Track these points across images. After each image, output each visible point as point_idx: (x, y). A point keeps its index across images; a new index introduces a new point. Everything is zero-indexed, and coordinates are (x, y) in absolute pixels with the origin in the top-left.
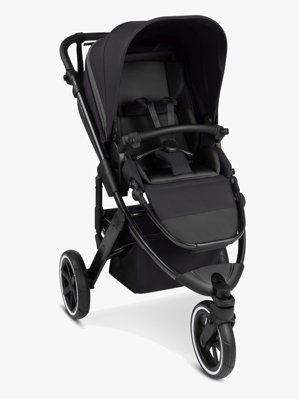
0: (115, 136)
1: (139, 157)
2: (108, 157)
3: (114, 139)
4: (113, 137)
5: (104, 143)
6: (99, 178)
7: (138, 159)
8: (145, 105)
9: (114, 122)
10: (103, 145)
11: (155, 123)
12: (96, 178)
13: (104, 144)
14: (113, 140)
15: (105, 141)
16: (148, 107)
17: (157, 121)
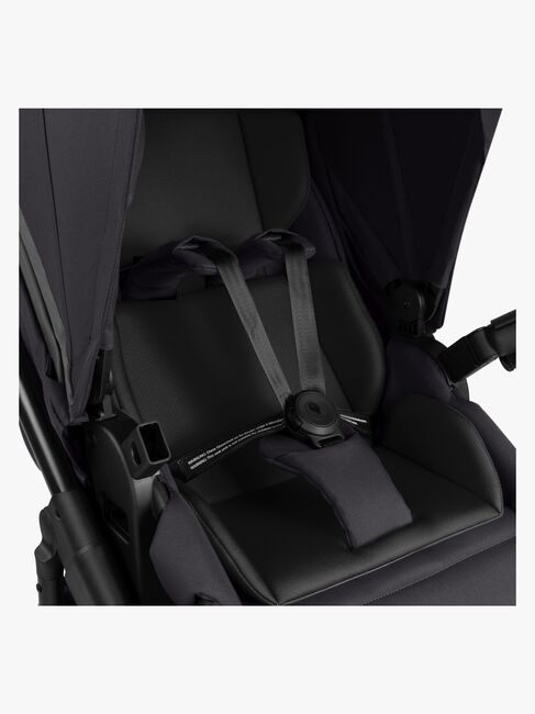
0: (107, 402)
1: (196, 462)
2: (82, 478)
3: (102, 415)
4: (100, 407)
5: (62, 429)
6: (50, 557)
7: (192, 468)
8: (209, 267)
9: (101, 353)
10: (60, 436)
11: (249, 332)
12: (38, 552)
13: (64, 434)
14: (99, 417)
15: (66, 423)
16: (221, 272)
17: (255, 322)
